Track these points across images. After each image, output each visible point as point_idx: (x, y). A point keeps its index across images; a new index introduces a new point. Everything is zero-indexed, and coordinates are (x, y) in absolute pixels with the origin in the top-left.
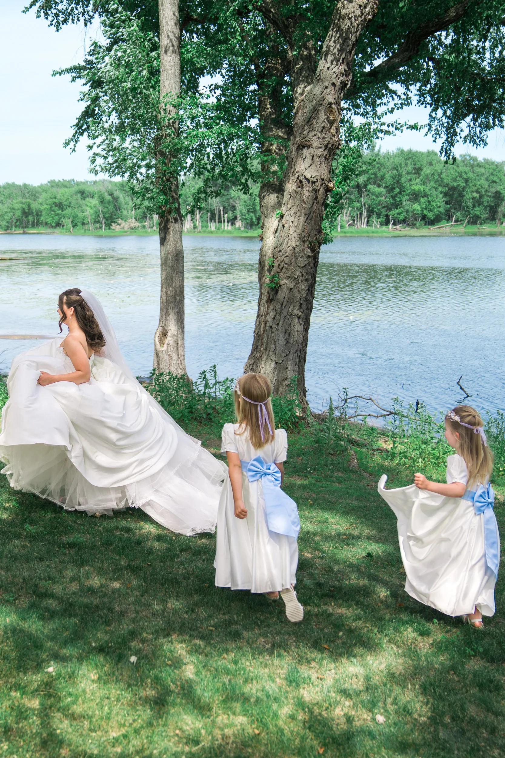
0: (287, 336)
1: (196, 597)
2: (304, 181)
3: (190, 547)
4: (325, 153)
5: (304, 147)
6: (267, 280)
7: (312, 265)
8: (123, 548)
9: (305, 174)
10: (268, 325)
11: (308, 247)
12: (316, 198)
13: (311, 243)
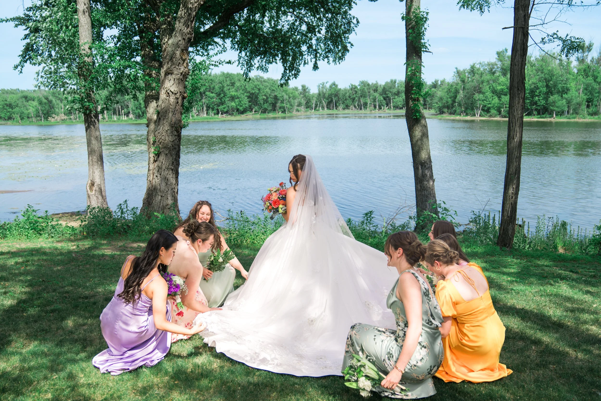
0: (166, 181)
2: (170, 93)
4: (181, 77)
5: (169, 74)
6: (153, 150)
7: (177, 140)
9: (170, 89)
10: (155, 175)
11: (175, 130)
12: (178, 103)
13: (176, 128)
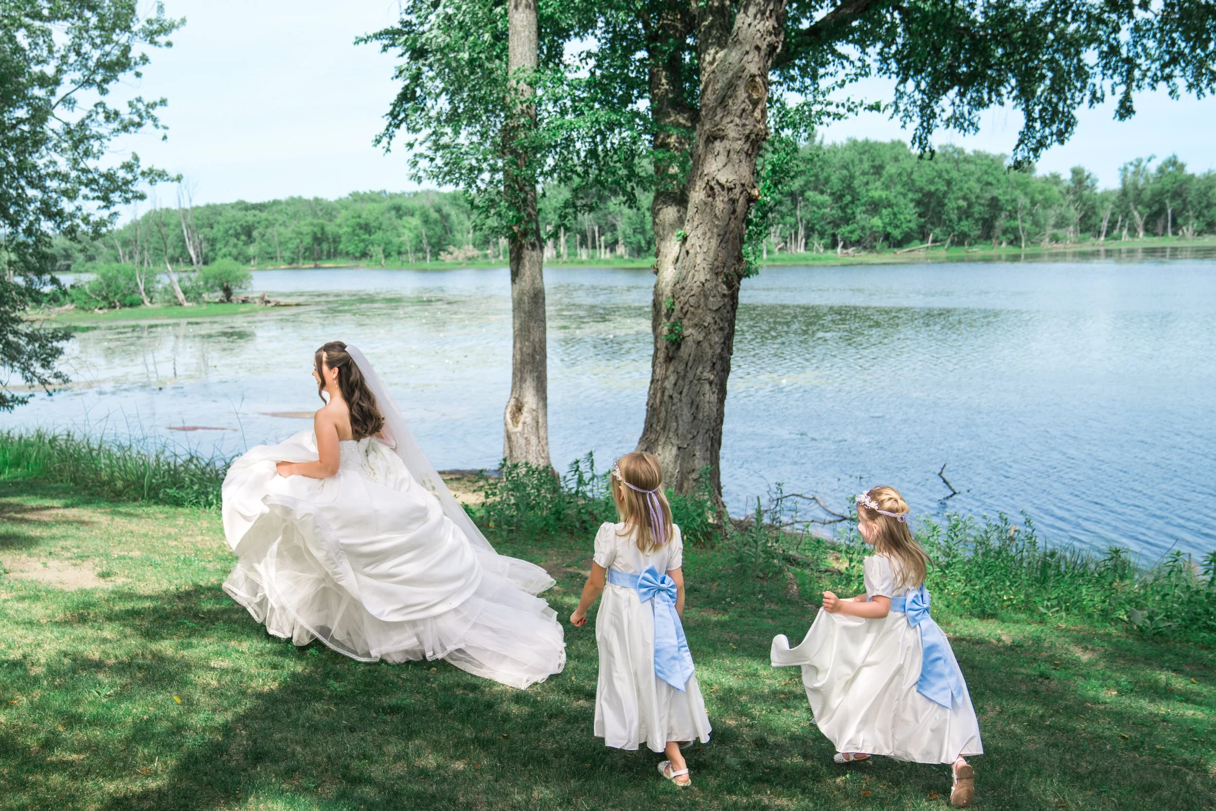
0: (694, 409)
1: (573, 783)
2: (717, 187)
3: (562, 712)
4: (746, 147)
5: (715, 139)
6: (665, 330)
7: (729, 307)
8: (468, 713)
9: (718, 177)
10: (667, 394)
11: (724, 282)
12: (734, 212)
13: (726, 276)
